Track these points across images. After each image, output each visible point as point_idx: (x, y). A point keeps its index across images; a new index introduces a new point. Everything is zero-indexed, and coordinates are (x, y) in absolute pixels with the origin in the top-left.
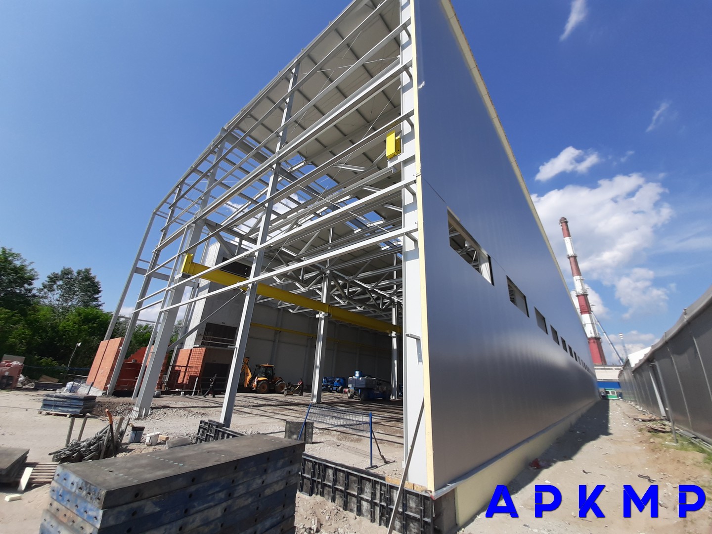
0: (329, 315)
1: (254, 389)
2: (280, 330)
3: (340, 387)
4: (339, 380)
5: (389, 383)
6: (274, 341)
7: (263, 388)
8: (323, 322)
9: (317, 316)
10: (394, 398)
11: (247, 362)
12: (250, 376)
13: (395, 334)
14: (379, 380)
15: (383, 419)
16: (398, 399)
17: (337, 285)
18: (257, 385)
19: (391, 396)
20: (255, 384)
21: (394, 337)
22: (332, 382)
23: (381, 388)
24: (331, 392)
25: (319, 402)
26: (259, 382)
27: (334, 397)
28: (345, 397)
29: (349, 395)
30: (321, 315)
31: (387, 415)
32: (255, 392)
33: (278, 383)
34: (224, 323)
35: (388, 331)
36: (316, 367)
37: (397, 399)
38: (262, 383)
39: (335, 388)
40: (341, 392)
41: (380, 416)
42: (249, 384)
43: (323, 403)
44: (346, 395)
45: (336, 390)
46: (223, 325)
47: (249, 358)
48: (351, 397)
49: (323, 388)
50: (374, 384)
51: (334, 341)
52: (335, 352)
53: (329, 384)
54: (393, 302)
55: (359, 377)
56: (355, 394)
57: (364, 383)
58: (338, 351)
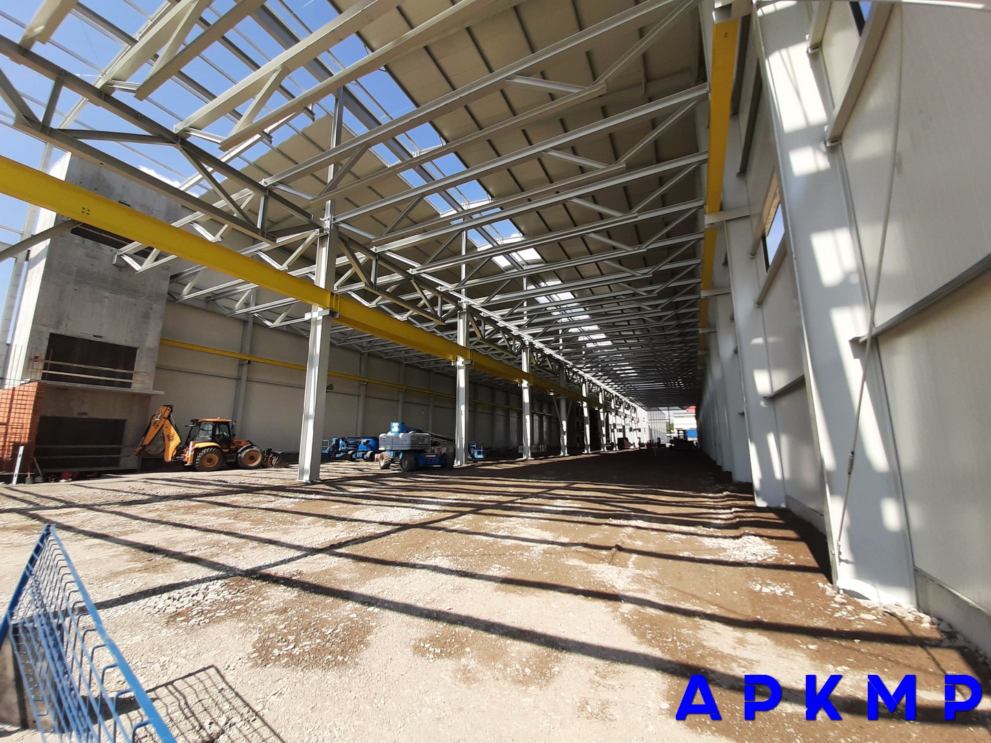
0: (332, 313)
1: (188, 464)
2: (249, 359)
3: (369, 453)
4: (368, 441)
5: (452, 441)
6: (238, 379)
7: (210, 460)
8: (319, 328)
9: (307, 316)
10: (459, 464)
11: (166, 416)
12: (176, 441)
13: (463, 363)
14: (436, 437)
15: (444, 511)
16: (466, 465)
17: (354, 264)
18: (195, 456)
19: (455, 461)
20: (189, 454)
21: (460, 368)
22: (356, 446)
23: (438, 450)
24: (353, 460)
25: (314, 479)
26: (197, 451)
27: (355, 469)
28: (376, 467)
29: (382, 464)
30: (317, 314)
31: (452, 497)
32: (192, 468)
33: (243, 450)
34: (101, 337)
35: (451, 358)
36: (308, 417)
37: (464, 465)
38: (207, 453)
39: (359, 454)
40: (372, 459)
41: (437, 503)
42: (176, 455)
43: (324, 482)
44: (377, 464)
45: (363, 457)
46: (99, 340)
47: (171, 407)
48: (386, 467)
49: (326, 455)
50: (426, 443)
51: (360, 381)
52: (362, 399)
53: (350, 448)
54: (461, 308)
55: (399, 432)
56: (392, 461)
57: (408, 442)
58: (366, 397)
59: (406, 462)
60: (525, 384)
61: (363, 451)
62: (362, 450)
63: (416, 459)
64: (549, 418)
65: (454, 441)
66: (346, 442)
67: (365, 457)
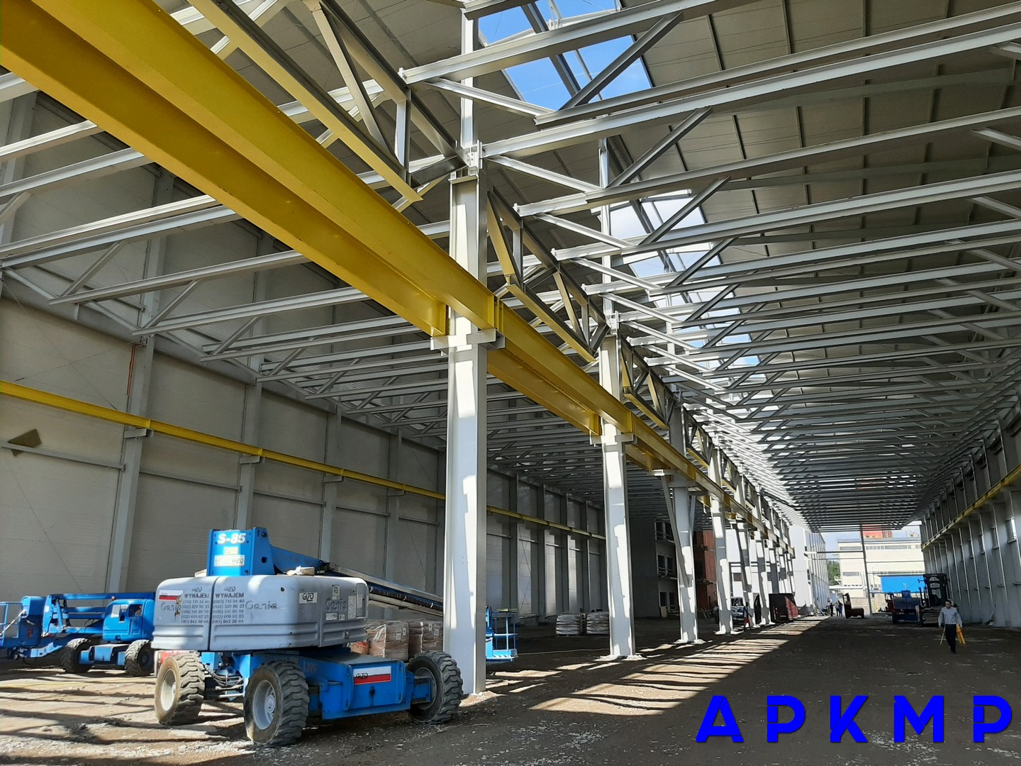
21: (459, 355)
22: (98, 620)
50: (351, 616)
51: (126, 426)
52: (129, 479)
53: (78, 629)
54: (460, 165)
55: (246, 571)
56: (210, 691)
57: (283, 614)
58: (142, 473)
59: (270, 701)
60: (610, 434)
61: (118, 640)
62: (112, 635)
63: (313, 687)
64: (581, 542)
65: (439, 607)
66: (65, 608)
67: (121, 661)
